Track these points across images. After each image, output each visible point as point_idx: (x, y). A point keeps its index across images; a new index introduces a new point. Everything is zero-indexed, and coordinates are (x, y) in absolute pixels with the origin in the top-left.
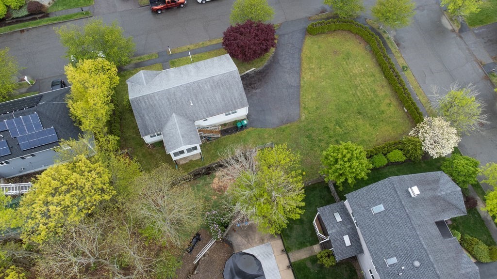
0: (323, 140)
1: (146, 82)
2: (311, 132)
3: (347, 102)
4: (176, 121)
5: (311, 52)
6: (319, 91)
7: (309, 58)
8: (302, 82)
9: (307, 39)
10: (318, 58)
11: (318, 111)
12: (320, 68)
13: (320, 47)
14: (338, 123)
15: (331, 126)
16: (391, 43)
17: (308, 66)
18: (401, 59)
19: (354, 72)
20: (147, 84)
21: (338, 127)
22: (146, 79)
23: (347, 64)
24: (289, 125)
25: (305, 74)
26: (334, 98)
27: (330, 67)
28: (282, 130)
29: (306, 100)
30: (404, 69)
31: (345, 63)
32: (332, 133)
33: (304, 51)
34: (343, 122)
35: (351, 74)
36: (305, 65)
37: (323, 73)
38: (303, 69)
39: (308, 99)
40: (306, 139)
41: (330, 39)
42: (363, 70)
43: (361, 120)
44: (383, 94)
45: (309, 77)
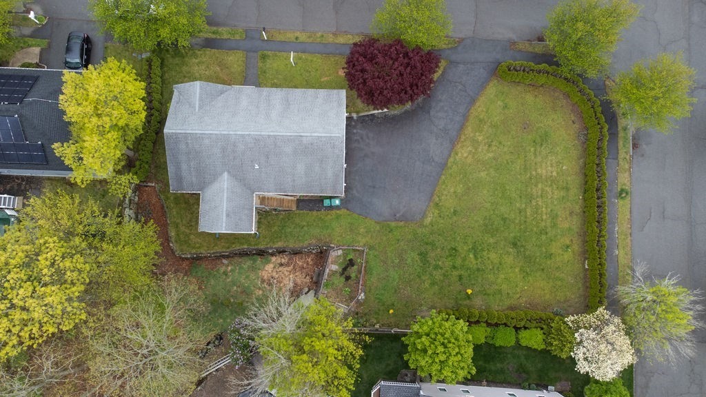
0: (441, 268)
1: (199, 104)
2: (429, 247)
3: (504, 220)
4: (226, 183)
5: (487, 112)
6: (470, 185)
7: (480, 121)
8: (451, 160)
9: (491, 84)
10: (494, 126)
11: (455, 218)
12: (490, 146)
13: (506, 107)
14: (475, 250)
15: (463, 249)
16: (626, 139)
17: (472, 135)
18: (627, 175)
19: (539, 171)
20: (200, 107)
21: (471, 256)
22: (201, 100)
23: (535, 154)
24: (402, 223)
25: (462, 147)
26: (488, 205)
27: (506, 149)
28: (389, 230)
29: (445, 193)
30: (621, 194)
31: (532, 149)
32: (459, 262)
33: (478, 104)
34: (483, 250)
35: (534, 173)
36: (469, 131)
37: (491, 155)
38: (463, 137)
39: (449, 192)
40: (417, 258)
41: (529, 98)
42: (554, 174)
43: (511, 258)
44: (566, 225)
45: (465, 155)
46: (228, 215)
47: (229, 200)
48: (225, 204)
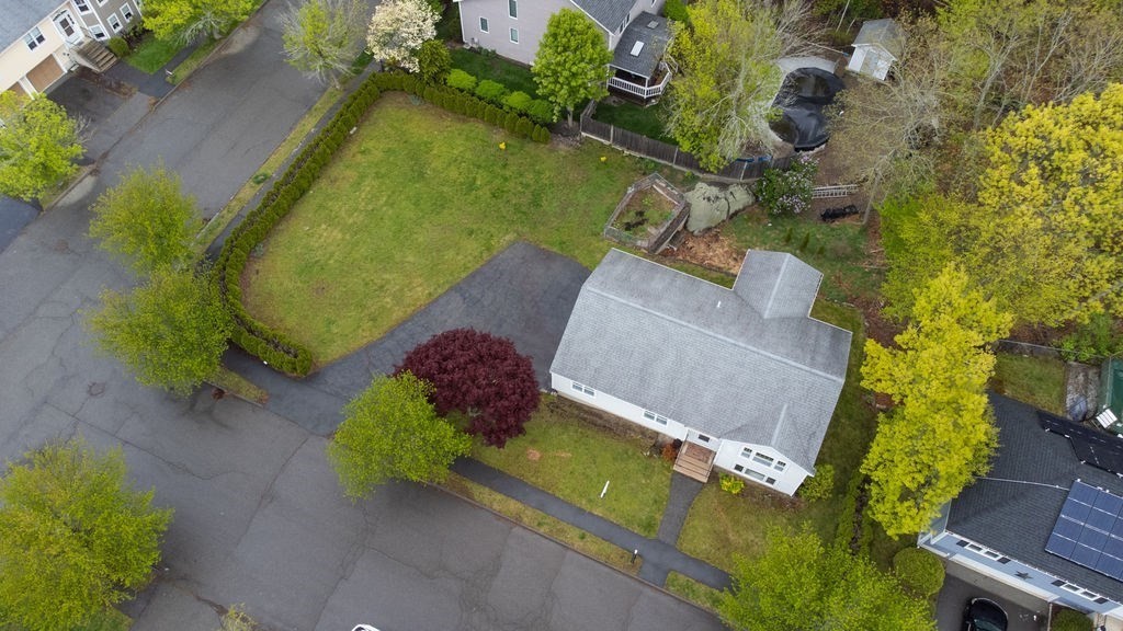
0: (521, 183)
1: (779, 414)
2: (524, 209)
3: (416, 204)
4: (769, 306)
5: (359, 327)
6: (434, 254)
7: (374, 320)
8: (440, 291)
9: (330, 358)
10: (361, 306)
11: (475, 227)
12: (382, 287)
13: (330, 322)
14: (471, 186)
15: (485, 193)
16: (211, 231)
17: (397, 308)
18: (241, 195)
19: (340, 236)
20: (779, 410)
21: (478, 183)
22: (775, 421)
23: (332, 255)
24: (543, 246)
25: (418, 299)
26: (426, 225)
27: (364, 275)
28: (564, 246)
29: (470, 258)
30: (263, 180)
31: (332, 262)
32: (498, 181)
33: (365, 341)
34: (462, 184)
35: (348, 237)
36: (398, 314)
37: (387, 276)
38: (409, 310)
39: (466, 256)
40: (544, 203)
41: (291, 321)
42: (324, 226)
43: (433, 165)
44: (348, 173)
45: (419, 289)
46: (778, 270)
47: (770, 287)
48: (777, 285)
